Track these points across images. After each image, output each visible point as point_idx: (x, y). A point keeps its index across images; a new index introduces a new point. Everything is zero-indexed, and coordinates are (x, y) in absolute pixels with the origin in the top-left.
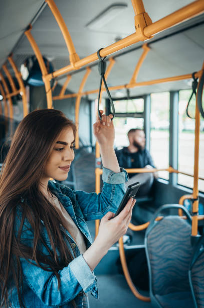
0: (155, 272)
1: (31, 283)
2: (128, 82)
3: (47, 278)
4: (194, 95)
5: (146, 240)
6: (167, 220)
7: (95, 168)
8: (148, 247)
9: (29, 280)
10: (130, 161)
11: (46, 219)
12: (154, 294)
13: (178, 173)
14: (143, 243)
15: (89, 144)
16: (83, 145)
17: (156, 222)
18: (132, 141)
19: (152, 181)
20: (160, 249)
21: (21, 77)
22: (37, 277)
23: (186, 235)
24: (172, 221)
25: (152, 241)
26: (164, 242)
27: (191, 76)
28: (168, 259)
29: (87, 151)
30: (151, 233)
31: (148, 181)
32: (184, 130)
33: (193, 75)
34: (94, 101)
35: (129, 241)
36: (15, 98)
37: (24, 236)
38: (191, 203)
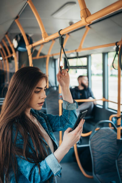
0: (96, 161)
1: (22, 170)
2: (77, 48)
3: (32, 167)
4: (117, 55)
5: (90, 142)
6: (102, 130)
7: (58, 99)
8: (91, 146)
9: (21, 168)
10: (79, 95)
11: (31, 132)
12: (95, 174)
13: (108, 101)
14: (88, 144)
15: (55, 85)
16: (51, 86)
17: (95, 131)
18: (80, 83)
19: (93, 106)
20: (99, 147)
21: (13, 47)
22: (26, 167)
23: (114, 138)
24: (105, 130)
25: (93, 143)
26: (101, 143)
27: (115, 44)
28: (103, 153)
29: (54, 89)
30: (93, 138)
31: (90, 106)
32: (112, 75)
33: (116, 44)
34: (57, 59)
35: (80, 142)
36: (10, 59)
37: (18, 143)
38: (117, 119)
